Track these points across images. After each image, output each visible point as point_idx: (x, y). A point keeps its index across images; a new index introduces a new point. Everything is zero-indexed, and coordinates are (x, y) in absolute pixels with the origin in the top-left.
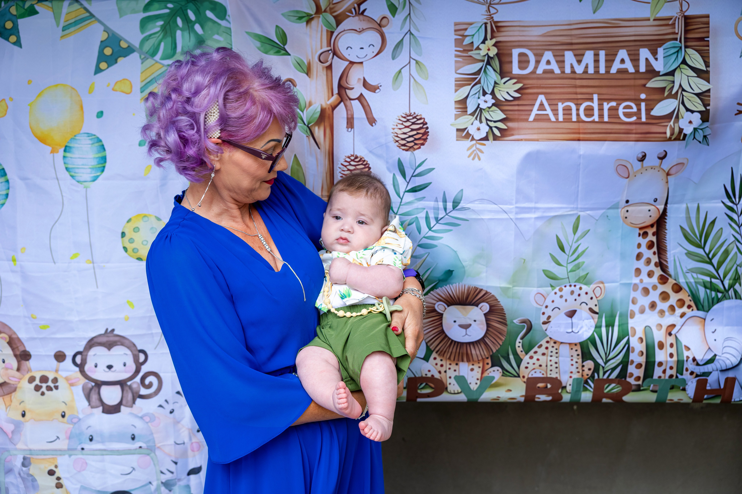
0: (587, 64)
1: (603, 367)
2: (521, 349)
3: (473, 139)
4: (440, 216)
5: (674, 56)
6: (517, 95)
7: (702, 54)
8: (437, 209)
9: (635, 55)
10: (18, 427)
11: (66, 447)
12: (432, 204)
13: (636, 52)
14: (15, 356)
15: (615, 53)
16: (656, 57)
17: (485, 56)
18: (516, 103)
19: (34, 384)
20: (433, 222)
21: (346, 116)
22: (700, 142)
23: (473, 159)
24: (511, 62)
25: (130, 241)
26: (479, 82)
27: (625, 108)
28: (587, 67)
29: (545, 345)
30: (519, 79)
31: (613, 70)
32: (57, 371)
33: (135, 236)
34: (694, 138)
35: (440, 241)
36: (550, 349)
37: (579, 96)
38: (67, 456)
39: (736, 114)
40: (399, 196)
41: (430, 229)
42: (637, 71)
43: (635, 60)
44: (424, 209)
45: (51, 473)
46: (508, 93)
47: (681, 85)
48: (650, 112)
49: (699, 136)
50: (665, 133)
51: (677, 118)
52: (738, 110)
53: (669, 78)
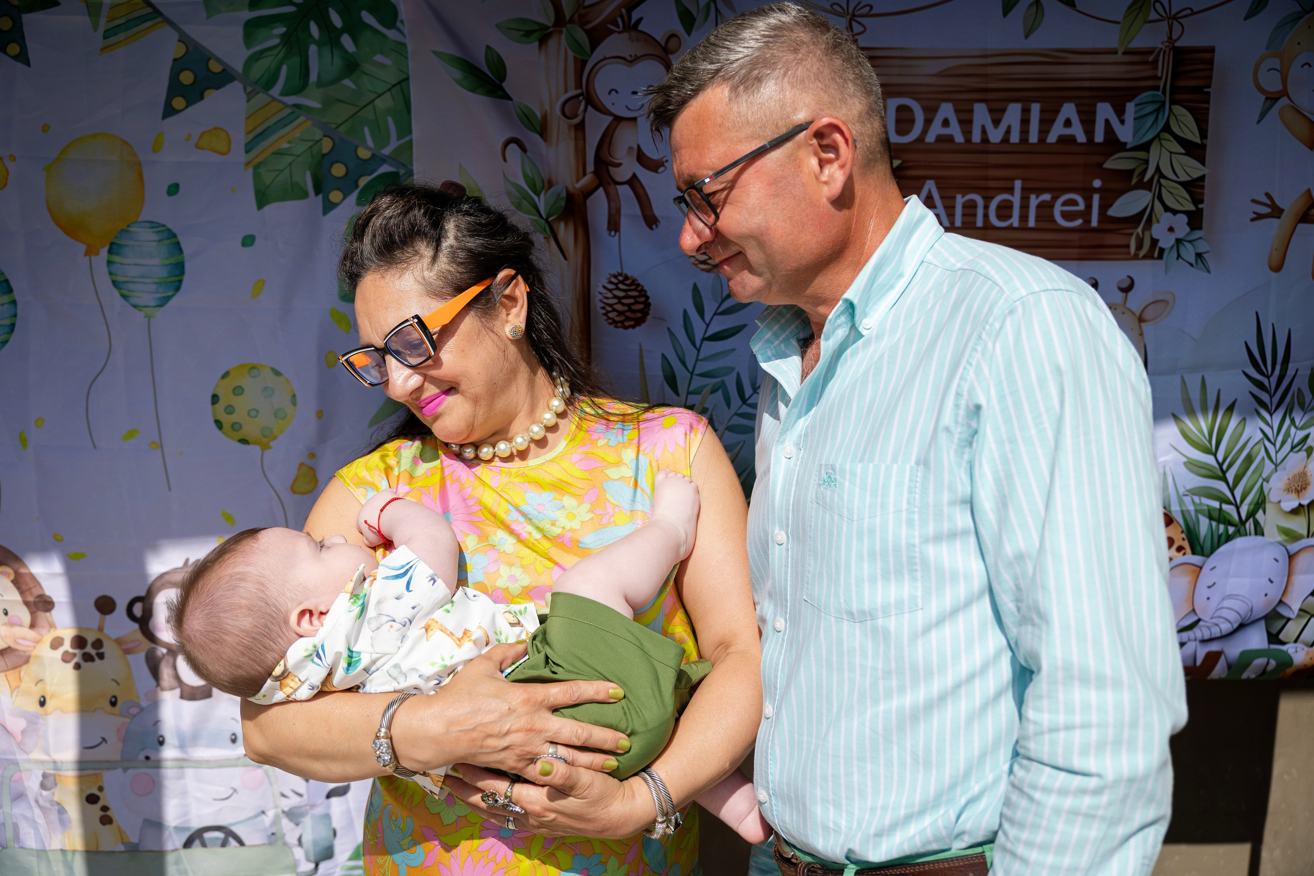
0: (1009, 127)
5: (1153, 118)
9: (1088, 112)
10: (33, 722)
13: (1093, 109)
15: (1056, 108)
16: (1122, 118)
20: (748, 391)
21: (606, 209)
22: (1192, 265)
25: (228, 411)
27: (1065, 203)
28: (1008, 131)
31: (1052, 138)
33: (235, 401)
34: (1179, 255)
37: (992, 183)
40: (695, 346)
41: (744, 401)
42: (1091, 141)
43: (1088, 121)
44: (735, 368)
47: (1158, 168)
48: (1107, 210)
49: (1188, 252)
50: (1128, 246)
51: (1149, 222)
52: (1254, 213)
53: (1141, 155)
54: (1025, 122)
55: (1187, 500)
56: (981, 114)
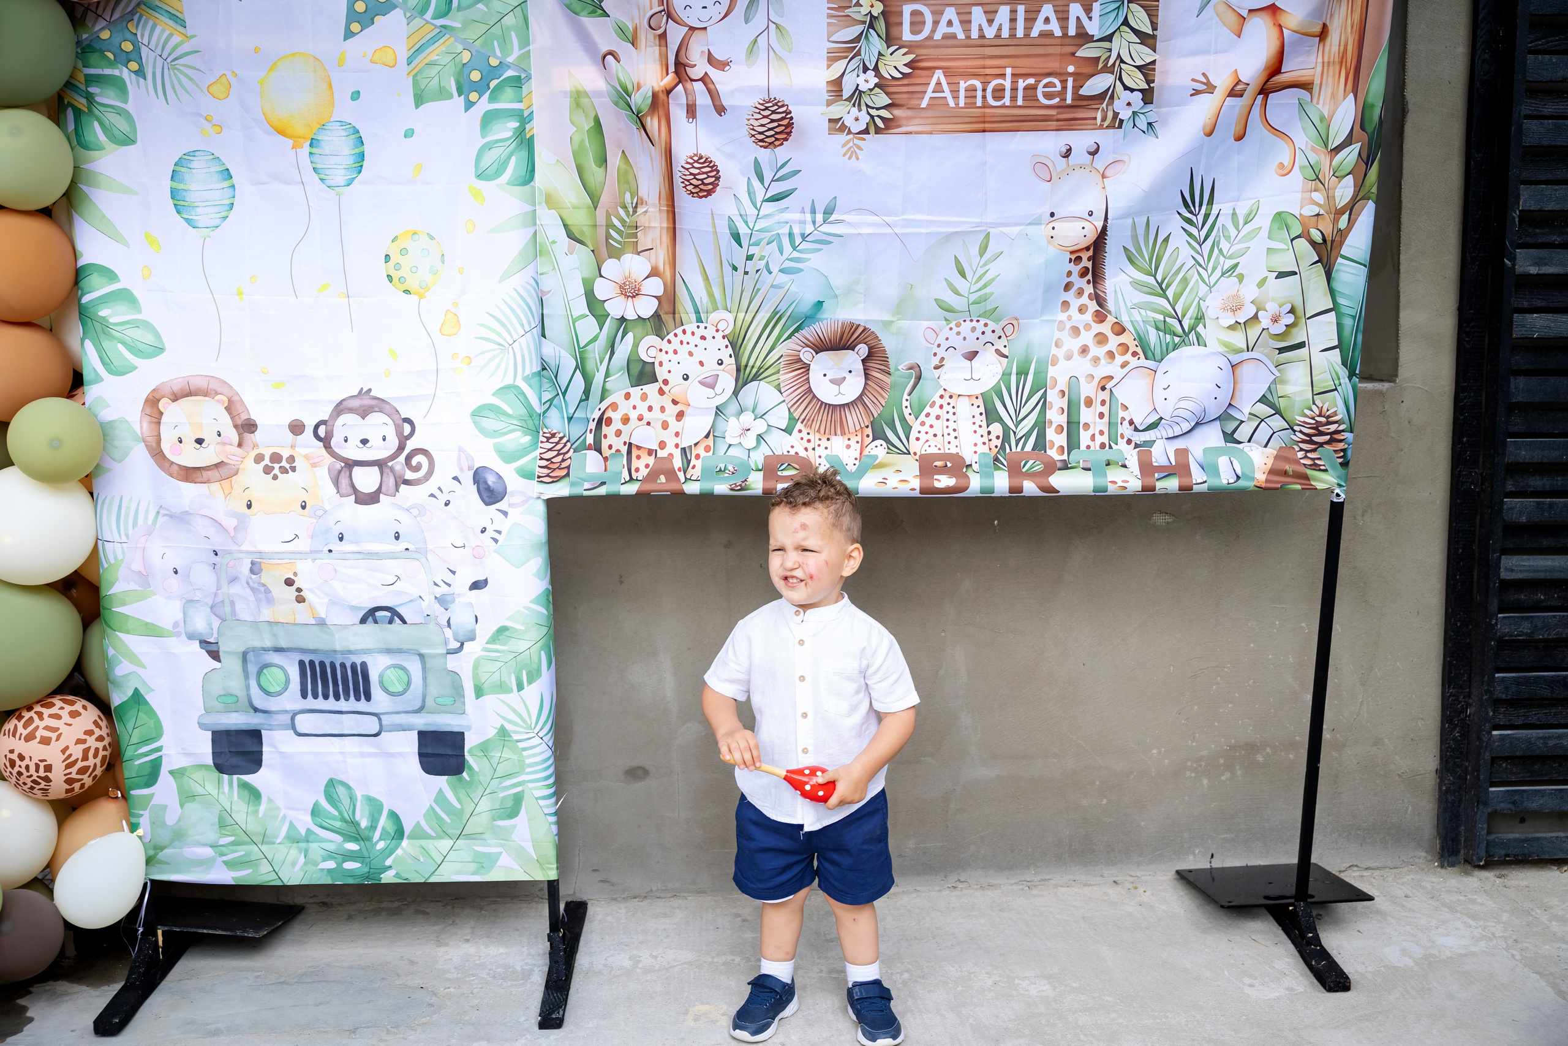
0: (1001, 24)
1: (1015, 433)
2: (909, 410)
3: (850, 132)
4: (807, 232)
5: (1114, 14)
6: (907, 70)
7: (1150, 13)
8: (804, 222)
9: (1063, 11)
10: (242, 522)
11: (308, 549)
12: (797, 216)
13: (1066, 9)
14: (236, 426)
15: (1038, 9)
16: (1090, 15)
17: (867, 15)
18: (905, 82)
19: (263, 464)
20: (798, 240)
21: (684, 101)
22: (1144, 132)
23: (850, 158)
24: (901, 24)
25: (396, 268)
26: (858, 54)
27: (1045, 86)
28: (1000, 29)
29: (939, 402)
30: (911, 47)
31: (1035, 33)
32: (293, 447)
33: (402, 260)
34: (1135, 125)
35: (807, 264)
36: (946, 408)
37: (988, 71)
38: (309, 560)
39: (1191, 95)
40: (756, 207)
41: (794, 248)
42: (1065, 35)
43: (1063, 19)
44: (788, 223)
45: (289, 582)
46: (895, 67)
47: (1119, 55)
48: (1079, 91)
49: (1142, 122)
50: (1095, 118)
51: (1112, 97)
52: (1193, 89)
53: (1106, 44)
54: (1013, 20)
55: (1135, 312)
56: (978, 15)
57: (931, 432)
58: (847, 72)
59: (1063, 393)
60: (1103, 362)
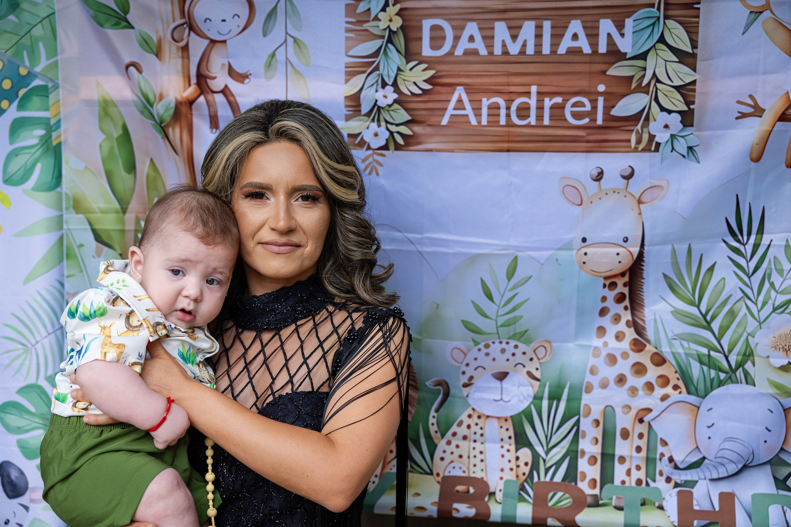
0: (526, 41)
1: (544, 460)
5: (649, 31)
6: (427, 87)
7: (689, 29)
9: (592, 27)
13: (596, 24)
15: (565, 25)
17: (386, 29)
22: (683, 156)
24: (421, 39)
29: (467, 421)
30: (431, 63)
34: (673, 148)
37: (513, 89)
42: (595, 52)
43: (593, 36)
46: (415, 83)
57: (457, 452)
58: (365, 87)
59: (597, 422)
60: (641, 393)
